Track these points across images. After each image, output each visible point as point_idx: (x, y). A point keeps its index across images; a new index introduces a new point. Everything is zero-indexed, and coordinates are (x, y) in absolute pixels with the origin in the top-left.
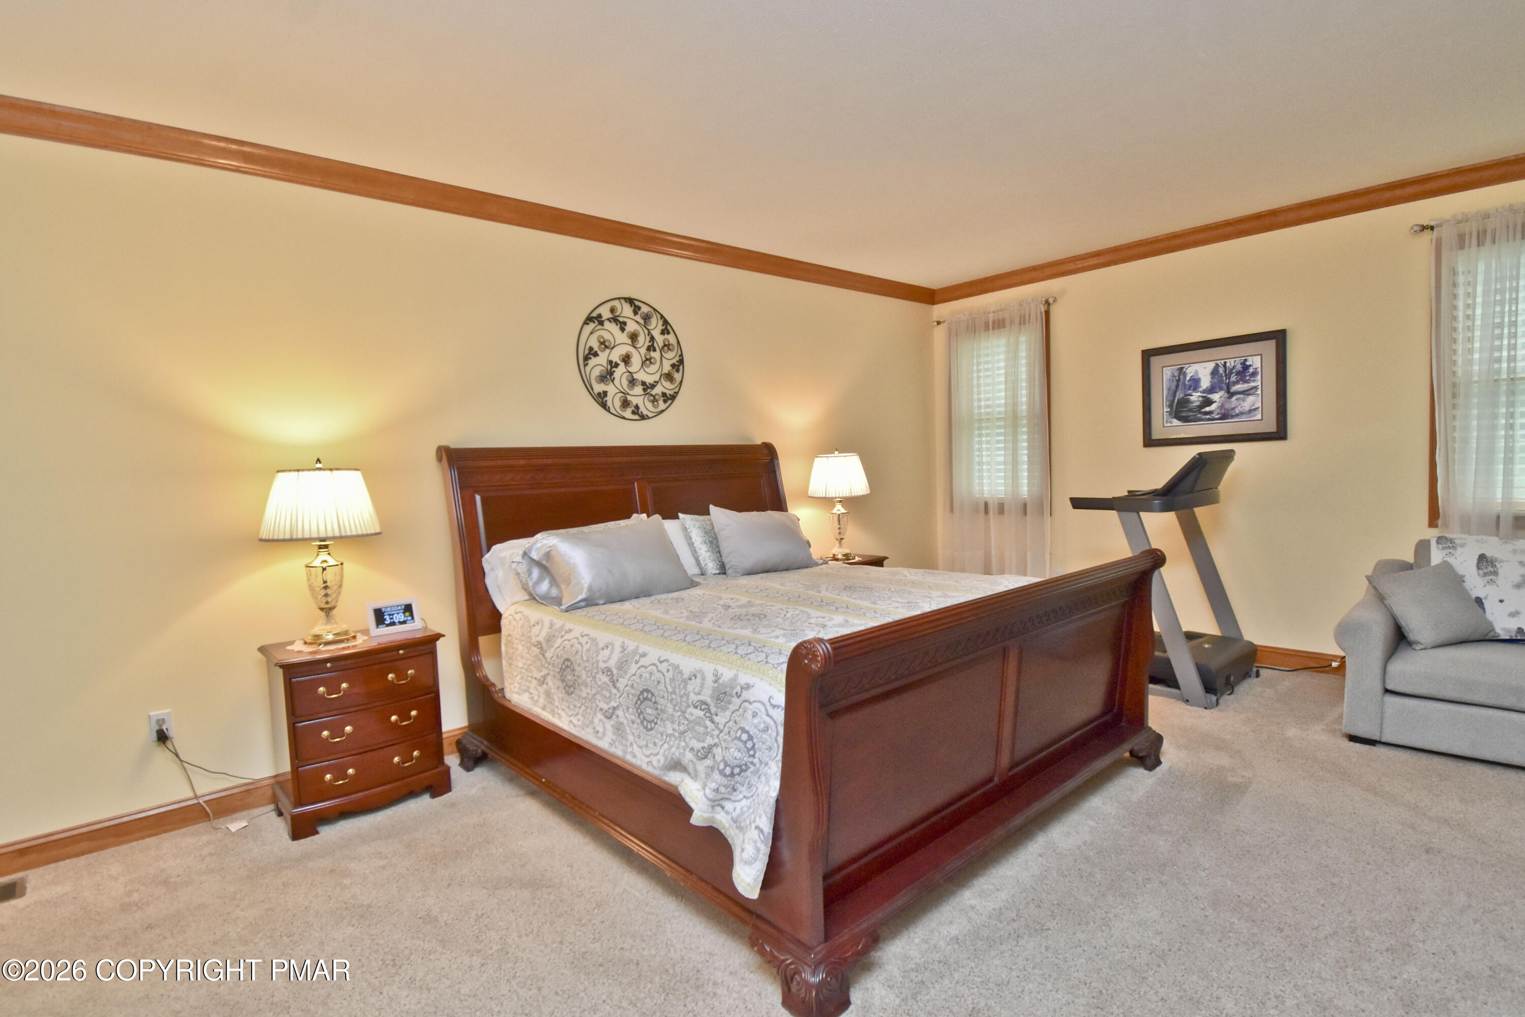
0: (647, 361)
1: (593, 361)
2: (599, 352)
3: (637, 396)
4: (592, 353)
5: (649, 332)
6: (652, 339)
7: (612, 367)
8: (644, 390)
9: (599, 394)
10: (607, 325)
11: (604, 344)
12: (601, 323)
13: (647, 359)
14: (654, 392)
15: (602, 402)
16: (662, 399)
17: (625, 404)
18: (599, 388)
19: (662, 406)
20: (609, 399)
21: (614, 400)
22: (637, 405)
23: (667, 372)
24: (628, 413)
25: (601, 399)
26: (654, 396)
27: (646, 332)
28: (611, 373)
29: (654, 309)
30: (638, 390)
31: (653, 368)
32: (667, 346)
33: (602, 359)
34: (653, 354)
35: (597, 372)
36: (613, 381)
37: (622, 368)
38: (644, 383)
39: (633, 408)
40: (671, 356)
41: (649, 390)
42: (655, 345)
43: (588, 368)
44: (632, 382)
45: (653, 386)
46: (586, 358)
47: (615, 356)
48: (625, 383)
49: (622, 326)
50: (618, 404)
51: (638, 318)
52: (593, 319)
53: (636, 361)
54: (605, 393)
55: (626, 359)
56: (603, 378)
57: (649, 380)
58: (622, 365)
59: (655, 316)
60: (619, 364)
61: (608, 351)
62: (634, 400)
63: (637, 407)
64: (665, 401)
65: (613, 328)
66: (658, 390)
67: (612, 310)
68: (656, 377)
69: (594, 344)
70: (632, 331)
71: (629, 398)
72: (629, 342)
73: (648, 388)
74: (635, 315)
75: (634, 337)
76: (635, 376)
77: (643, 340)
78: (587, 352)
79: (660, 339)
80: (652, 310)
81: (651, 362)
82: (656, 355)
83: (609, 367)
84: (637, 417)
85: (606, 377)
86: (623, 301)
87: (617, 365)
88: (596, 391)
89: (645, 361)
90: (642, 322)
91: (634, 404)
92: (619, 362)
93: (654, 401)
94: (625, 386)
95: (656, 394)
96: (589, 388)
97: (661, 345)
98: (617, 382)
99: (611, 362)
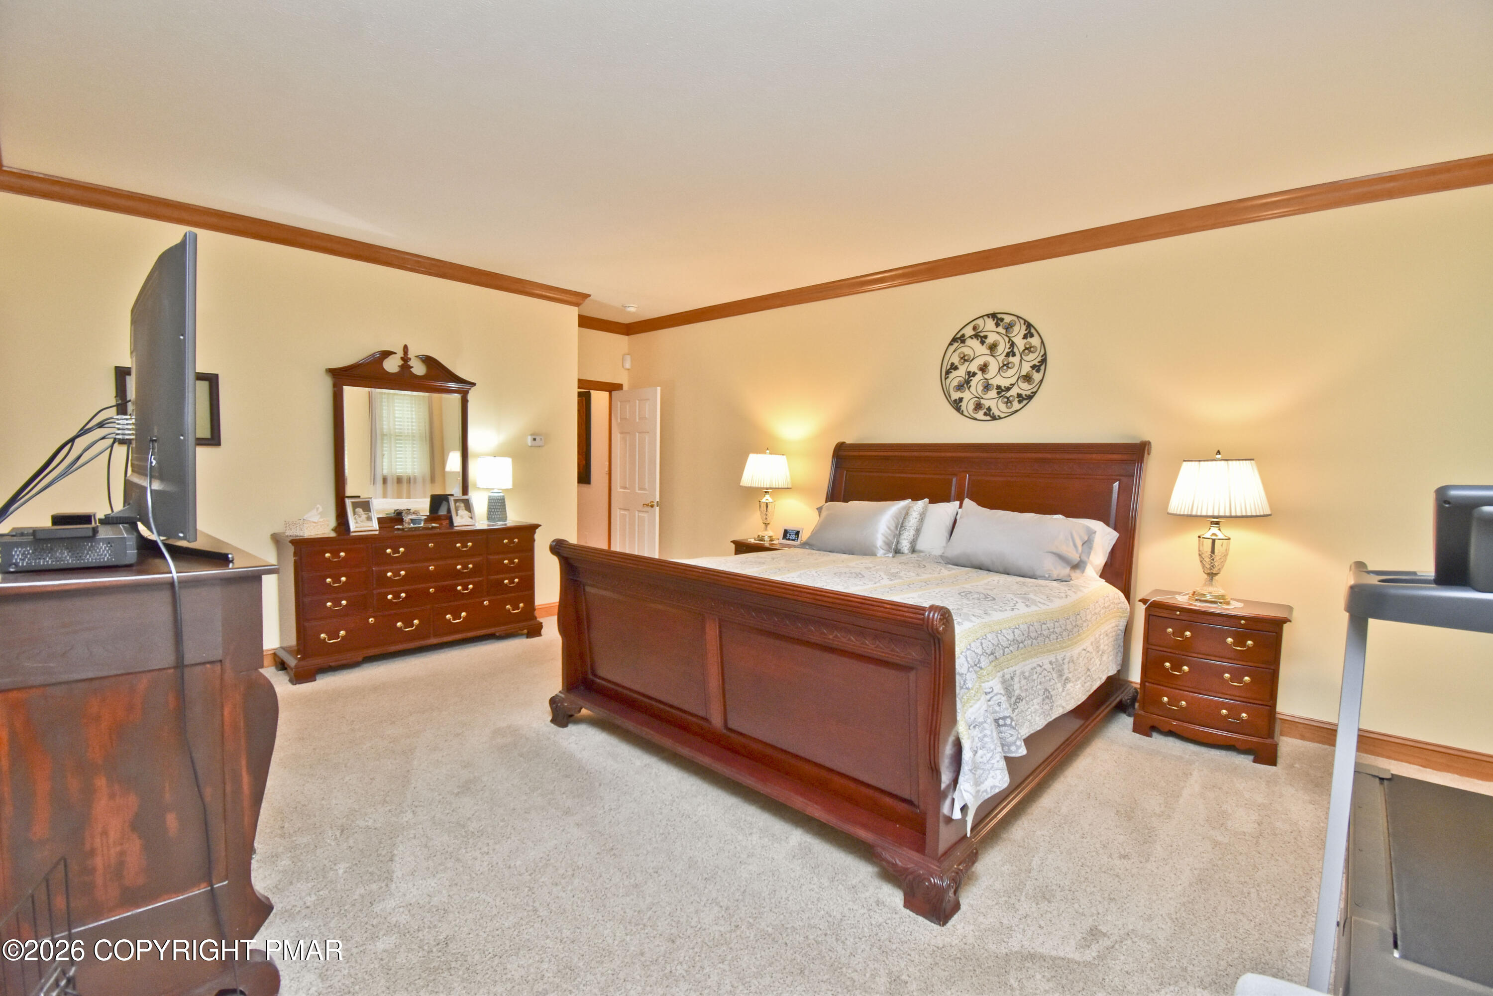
0: (1006, 366)
1: (954, 374)
2: (959, 366)
3: (991, 400)
4: (954, 367)
5: (1010, 339)
6: (1013, 345)
7: (969, 377)
8: (998, 393)
9: (955, 400)
10: (969, 342)
11: (964, 359)
12: (963, 341)
13: (1004, 365)
14: (1008, 395)
15: (957, 407)
16: (1017, 399)
17: (978, 406)
18: (955, 395)
19: (1016, 405)
20: (963, 405)
21: (968, 405)
22: (989, 407)
23: (1025, 374)
24: (980, 415)
25: (957, 405)
26: (1008, 398)
27: (1007, 339)
28: (968, 382)
29: (1018, 317)
30: (993, 393)
31: (1011, 372)
32: (1029, 349)
33: (961, 372)
34: (1011, 359)
35: (955, 383)
36: (969, 389)
37: (979, 376)
38: (999, 387)
39: (985, 410)
40: (1033, 358)
41: (1003, 393)
42: (1016, 350)
43: (948, 381)
44: (987, 387)
45: (1008, 389)
46: (948, 372)
47: (974, 367)
48: (980, 388)
49: (983, 340)
50: (971, 406)
51: (1001, 329)
52: (959, 339)
53: (993, 368)
54: (961, 400)
55: (984, 368)
56: (960, 387)
57: (1005, 383)
58: (980, 373)
59: (1018, 323)
60: (976, 374)
61: (967, 364)
62: (986, 403)
63: (989, 409)
64: (1020, 402)
65: (975, 343)
66: (1014, 392)
67: (974, 328)
68: (1013, 380)
69: (956, 360)
70: (992, 342)
71: (983, 401)
72: (988, 352)
73: (1003, 391)
74: (997, 327)
75: (993, 347)
76: (990, 382)
77: (1003, 348)
78: (949, 367)
79: (1020, 343)
80: (1015, 318)
81: (1008, 367)
82: (1015, 360)
83: (967, 377)
84: (988, 418)
85: (963, 386)
86: (986, 318)
87: (974, 374)
88: (953, 399)
89: (1002, 367)
90: (1004, 331)
91: (987, 407)
92: (977, 371)
93: (1009, 402)
94: (980, 392)
95: (1011, 396)
96: (947, 396)
97: (1022, 348)
98: (973, 389)
99: (969, 373)
